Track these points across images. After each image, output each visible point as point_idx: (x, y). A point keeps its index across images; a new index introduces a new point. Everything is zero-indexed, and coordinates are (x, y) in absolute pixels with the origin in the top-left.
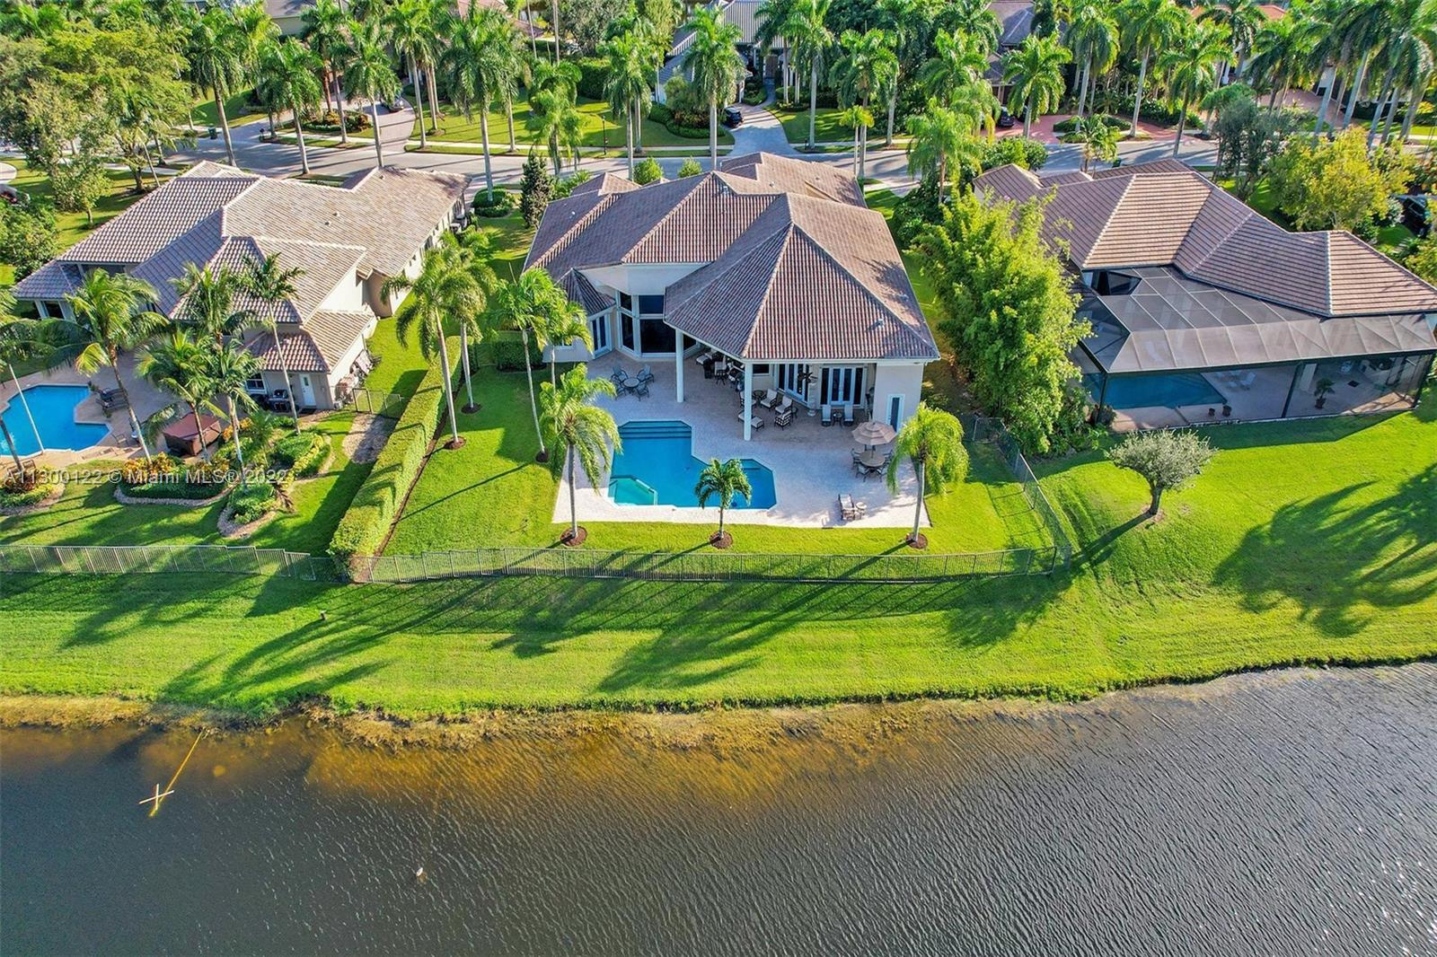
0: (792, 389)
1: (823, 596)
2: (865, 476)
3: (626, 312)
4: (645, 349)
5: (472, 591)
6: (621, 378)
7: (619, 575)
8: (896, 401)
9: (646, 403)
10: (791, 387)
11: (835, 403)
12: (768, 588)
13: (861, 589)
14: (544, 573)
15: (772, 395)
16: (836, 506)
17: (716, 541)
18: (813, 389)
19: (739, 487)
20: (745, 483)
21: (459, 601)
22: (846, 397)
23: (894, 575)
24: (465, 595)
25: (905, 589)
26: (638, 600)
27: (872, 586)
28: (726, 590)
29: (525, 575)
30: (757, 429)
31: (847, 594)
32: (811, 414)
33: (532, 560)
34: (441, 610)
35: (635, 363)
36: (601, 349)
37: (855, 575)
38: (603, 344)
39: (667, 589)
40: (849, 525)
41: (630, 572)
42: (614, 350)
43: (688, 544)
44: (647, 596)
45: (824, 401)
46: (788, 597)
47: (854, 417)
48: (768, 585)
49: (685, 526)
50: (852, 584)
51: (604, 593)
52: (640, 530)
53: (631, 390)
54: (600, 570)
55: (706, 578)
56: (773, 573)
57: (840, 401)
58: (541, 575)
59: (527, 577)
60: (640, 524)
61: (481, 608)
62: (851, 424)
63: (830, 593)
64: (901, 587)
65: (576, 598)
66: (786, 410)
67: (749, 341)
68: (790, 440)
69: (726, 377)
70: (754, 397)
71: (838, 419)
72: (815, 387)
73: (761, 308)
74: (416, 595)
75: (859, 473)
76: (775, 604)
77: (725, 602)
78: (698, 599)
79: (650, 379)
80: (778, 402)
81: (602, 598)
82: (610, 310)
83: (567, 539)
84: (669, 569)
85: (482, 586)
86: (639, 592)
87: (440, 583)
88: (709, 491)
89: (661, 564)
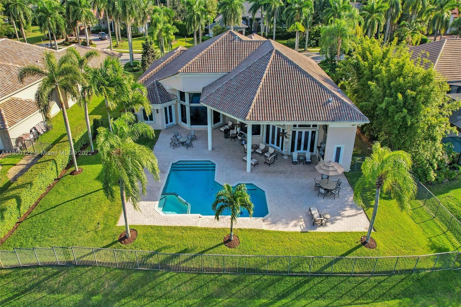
0: (274, 144)
1: (307, 287)
2: (324, 195)
3: (183, 103)
4: (192, 124)
5: (49, 277)
6: (178, 137)
7: (155, 267)
8: (339, 150)
9: (190, 150)
10: (273, 142)
11: (299, 151)
12: (265, 280)
13: (334, 280)
14: (102, 265)
15: (262, 146)
16: (308, 215)
17: (228, 242)
18: (286, 143)
19: (244, 204)
20: (249, 202)
21: (37, 286)
22: (305, 148)
23: (357, 270)
24: (44, 280)
25: (366, 280)
26: (169, 288)
27: (342, 279)
28: (234, 281)
29: (88, 266)
30: (254, 165)
31: (324, 286)
32: (286, 158)
33: (96, 254)
34: (23, 293)
35: (187, 130)
36: (169, 124)
37: (329, 270)
38: (171, 121)
39: (191, 279)
40: (320, 230)
41: (164, 266)
42: (177, 125)
43: (208, 244)
44: (176, 285)
45: (292, 150)
46: (281, 288)
47: (311, 159)
48: (265, 277)
49: (206, 229)
50: (327, 276)
51: (144, 282)
52: (175, 233)
53: (183, 143)
54: (142, 264)
55: (219, 271)
56: (269, 268)
57: (302, 151)
58: (100, 267)
59: (90, 268)
60: (175, 228)
61: (52, 292)
62: (309, 163)
63: (311, 283)
64: (363, 279)
65: (123, 285)
66: (271, 155)
67: (251, 111)
68: (274, 172)
69: (236, 137)
70: (252, 148)
71: (302, 160)
72: (288, 141)
73: (258, 92)
74: (10, 280)
75: (320, 193)
76: (271, 292)
77: (234, 291)
78: (213, 288)
79: (194, 138)
80: (266, 150)
81: (143, 286)
82: (174, 102)
83: (123, 239)
84: (193, 264)
85: (58, 273)
86: (170, 282)
87: (29, 270)
88: (222, 207)
89: (187, 260)
